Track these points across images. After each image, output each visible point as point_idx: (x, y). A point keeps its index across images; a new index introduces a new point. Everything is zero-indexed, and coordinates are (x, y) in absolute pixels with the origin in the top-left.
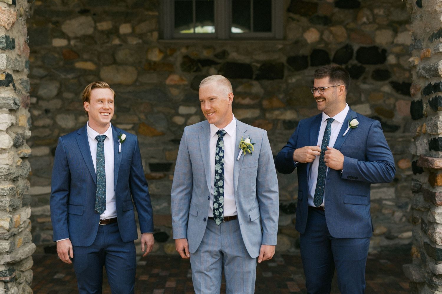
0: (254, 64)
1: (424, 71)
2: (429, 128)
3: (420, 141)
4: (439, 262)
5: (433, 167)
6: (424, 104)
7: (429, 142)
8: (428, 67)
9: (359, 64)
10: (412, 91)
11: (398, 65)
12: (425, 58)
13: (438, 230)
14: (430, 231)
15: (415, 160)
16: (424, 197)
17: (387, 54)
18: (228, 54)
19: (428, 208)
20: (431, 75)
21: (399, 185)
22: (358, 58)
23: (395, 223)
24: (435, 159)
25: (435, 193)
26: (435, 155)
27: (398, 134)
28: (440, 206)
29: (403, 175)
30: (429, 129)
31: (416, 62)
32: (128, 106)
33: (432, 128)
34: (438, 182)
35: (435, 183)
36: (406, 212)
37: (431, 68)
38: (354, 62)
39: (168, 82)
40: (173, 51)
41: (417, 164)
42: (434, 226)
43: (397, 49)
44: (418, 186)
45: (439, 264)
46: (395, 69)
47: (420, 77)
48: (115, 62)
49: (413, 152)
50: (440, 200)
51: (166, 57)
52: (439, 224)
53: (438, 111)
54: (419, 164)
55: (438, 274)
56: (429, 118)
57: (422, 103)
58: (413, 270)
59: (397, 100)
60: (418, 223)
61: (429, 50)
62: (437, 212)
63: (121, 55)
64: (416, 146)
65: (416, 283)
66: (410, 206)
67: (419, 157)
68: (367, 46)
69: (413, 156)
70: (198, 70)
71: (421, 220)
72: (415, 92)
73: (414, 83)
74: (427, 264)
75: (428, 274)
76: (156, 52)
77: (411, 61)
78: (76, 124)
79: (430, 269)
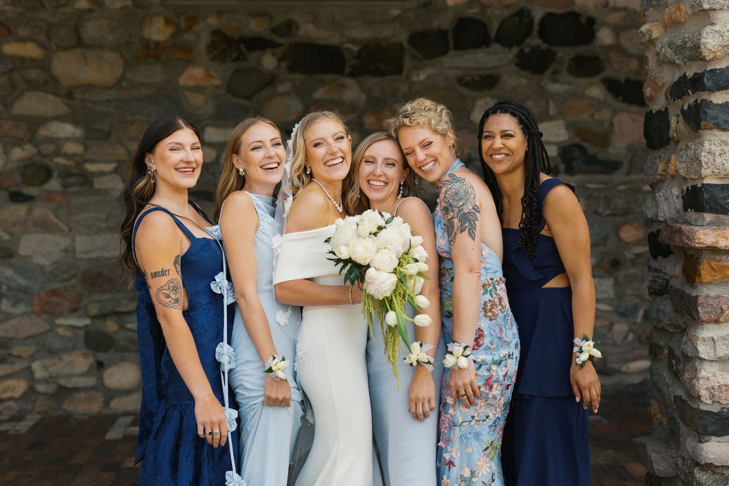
0: (346, 45)
1: (671, 49)
2: (684, 165)
3: (663, 191)
4: (707, 438)
5: (693, 245)
6: (672, 117)
7: (683, 193)
8: (679, 42)
9: (544, 46)
10: (648, 91)
11: (617, 47)
12: (673, 24)
13: (703, 373)
14: (687, 375)
15: (654, 229)
16: (674, 305)
17: (596, 27)
18: (298, 28)
19: (681, 327)
20: (685, 59)
21: (622, 274)
22: (542, 35)
23: (615, 345)
24: (696, 228)
25: (697, 297)
26: (696, 220)
27: (618, 176)
28: (706, 325)
29: (629, 255)
30: (684, 168)
31: (656, 32)
32: (106, 128)
33: (689, 165)
34: (702, 275)
35: (697, 278)
36: (635, 323)
37: (686, 42)
38: (535, 41)
39: (183, 81)
40: (193, 21)
41: (659, 239)
42: (694, 364)
43: (614, 18)
44: (661, 281)
45: (707, 441)
46: (613, 55)
47: (664, 62)
48: (80, 43)
49: (650, 214)
50: (706, 312)
51: (178, 32)
52: (706, 360)
53: (701, 130)
54: (664, 237)
55: (704, 462)
56: (681, 145)
57: (667, 114)
58: (653, 451)
59: (615, 112)
60: (662, 356)
61: (681, 7)
62: (701, 336)
63: (91, 30)
64: (657, 202)
65: (661, 478)
66: (641, 313)
67: (664, 224)
68: (560, 11)
69: (649, 222)
70: (241, 57)
71: (667, 350)
72: (653, 93)
73: (651, 76)
74: (681, 440)
75: (684, 463)
76: (160, 23)
77: (644, 31)
78: (6, 163)
79: (688, 452)
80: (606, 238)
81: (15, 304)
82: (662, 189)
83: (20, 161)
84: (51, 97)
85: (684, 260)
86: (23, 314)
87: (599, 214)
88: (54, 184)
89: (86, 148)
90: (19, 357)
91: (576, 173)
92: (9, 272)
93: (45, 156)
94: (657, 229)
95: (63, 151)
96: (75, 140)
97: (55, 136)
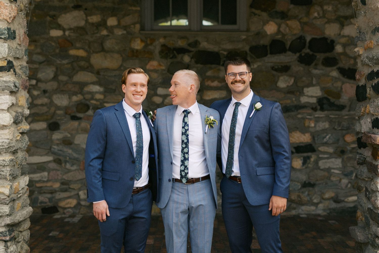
0: (221, 52)
1: (368, 59)
5: (376, 143)
6: (368, 88)
7: (372, 121)
8: (371, 57)
9: (311, 53)
10: (357, 77)
11: (345, 54)
12: (368, 49)
15: (360, 136)
16: (368, 169)
17: (335, 44)
18: (200, 44)
19: (371, 178)
20: (373, 64)
21: (345, 156)
22: (310, 48)
23: (342, 189)
24: (377, 136)
25: (378, 165)
26: (377, 133)
27: (344, 112)
29: (349, 148)
30: (372, 110)
31: (361, 51)
32: (114, 88)
33: (375, 109)
35: (378, 157)
36: (352, 179)
37: (374, 57)
38: (307, 50)
39: (148, 67)
40: (153, 40)
41: (362, 140)
42: (376, 194)
43: (343, 40)
44: (362, 159)
46: (342, 57)
47: (364, 64)
48: (103, 50)
49: (358, 130)
51: (146, 46)
54: (364, 139)
56: (371, 100)
57: (366, 87)
58: (358, 231)
59: (343, 83)
60: (362, 191)
61: (372, 41)
63: (108, 44)
64: (361, 124)
65: (361, 243)
66: (354, 175)
67: (364, 134)
68: (318, 37)
69: (358, 133)
70: (174, 57)
71: (365, 188)
72: (360, 78)
73: (359, 70)
74: (370, 226)
75: (371, 236)
76: (138, 41)
77: (356, 51)
78: (70, 103)
79: (373, 231)
80: (338, 140)
81: (72, 165)
82: (363, 119)
83: (76, 102)
84: (90, 74)
85: (372, 149)
86: (75, 170)
87: (335, 129)
88: (90, 112)
89: (105, 96)
90: (74, 189)
91: (325, 110)
92: (70, 151)
93: (87, 100)
94: (361, 136)
95: (94, 98)
96: (100, 93)
97: (91, 91)
